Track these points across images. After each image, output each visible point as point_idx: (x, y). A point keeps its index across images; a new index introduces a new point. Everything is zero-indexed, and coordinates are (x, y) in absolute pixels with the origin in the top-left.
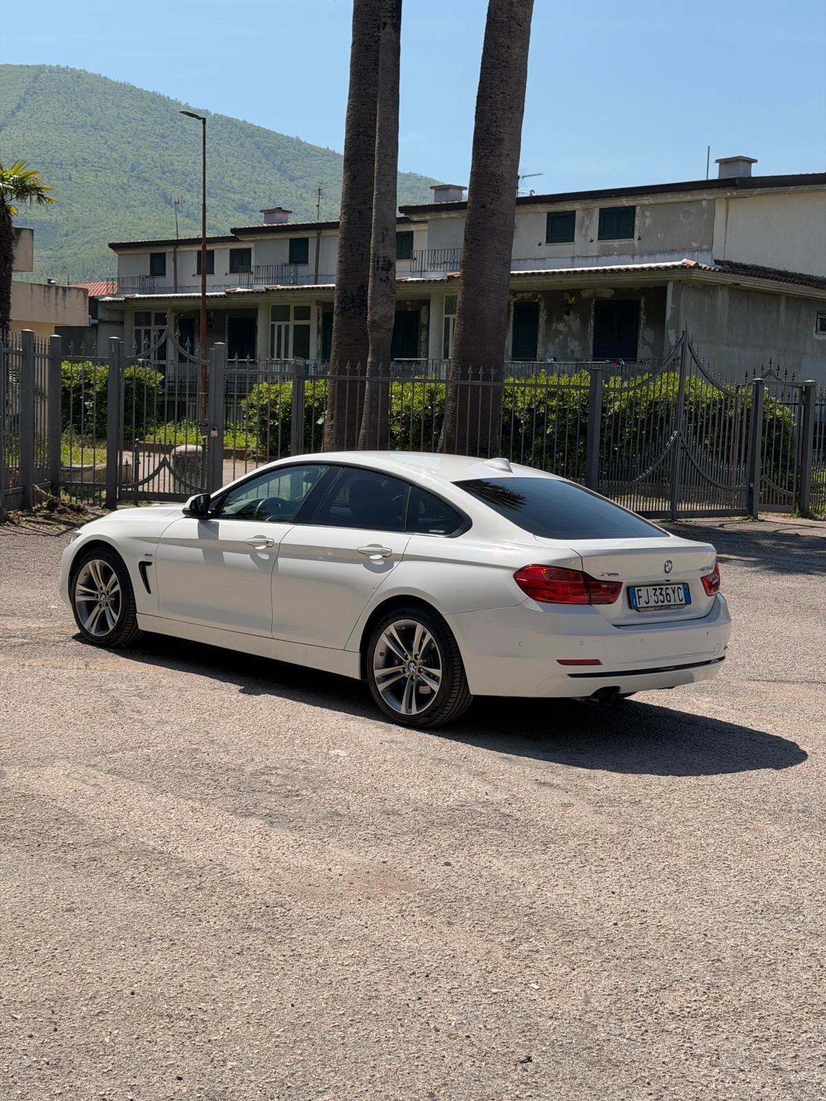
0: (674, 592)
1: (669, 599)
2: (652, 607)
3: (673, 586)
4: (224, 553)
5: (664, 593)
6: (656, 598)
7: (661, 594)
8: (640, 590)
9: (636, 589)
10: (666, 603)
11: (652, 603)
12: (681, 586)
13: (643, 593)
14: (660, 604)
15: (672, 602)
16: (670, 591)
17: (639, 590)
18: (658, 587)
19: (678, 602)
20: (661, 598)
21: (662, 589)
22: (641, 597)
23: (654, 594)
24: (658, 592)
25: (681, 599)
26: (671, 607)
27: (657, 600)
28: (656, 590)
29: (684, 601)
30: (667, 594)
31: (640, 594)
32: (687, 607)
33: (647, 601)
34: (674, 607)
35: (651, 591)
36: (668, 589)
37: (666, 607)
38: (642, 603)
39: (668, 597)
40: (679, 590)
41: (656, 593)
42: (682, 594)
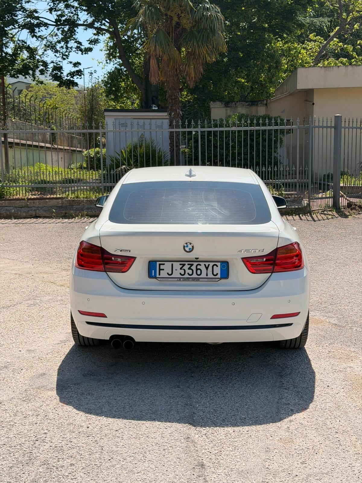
0: (207, 268)
2: (175, 278)
3: (207, 264)
5: (194, 268)
7: (189, 268)
8: (164, 264)
9: (158, 263)
10: (195, 276)
11: (176, 275)
12: (219, 264)
13: (167, 267)
14: (186, 276)
16: (203, 267)
17: (161, 264)
18: (187, 263)
19: (210, 276)
20: (190, 272)
21: (192, 265)
22: (163, 270)
23: (181, 269)
24: (186, 267)
25: (215, 273)
26: (201, 280)
27: (183, 273)
28: (184, 265)
29: (219, 276)
30: (197, 269)
31: (162, 267)
32: (223, 281)
33: (170, 273)
34: (206, 280)
35: (177, 266)
36: (200, 265)
37: (194, 279)
38: (164, 274)
39: (199, 272)
40: (215, 267)
41: (184, 268)
42: (217, 270)
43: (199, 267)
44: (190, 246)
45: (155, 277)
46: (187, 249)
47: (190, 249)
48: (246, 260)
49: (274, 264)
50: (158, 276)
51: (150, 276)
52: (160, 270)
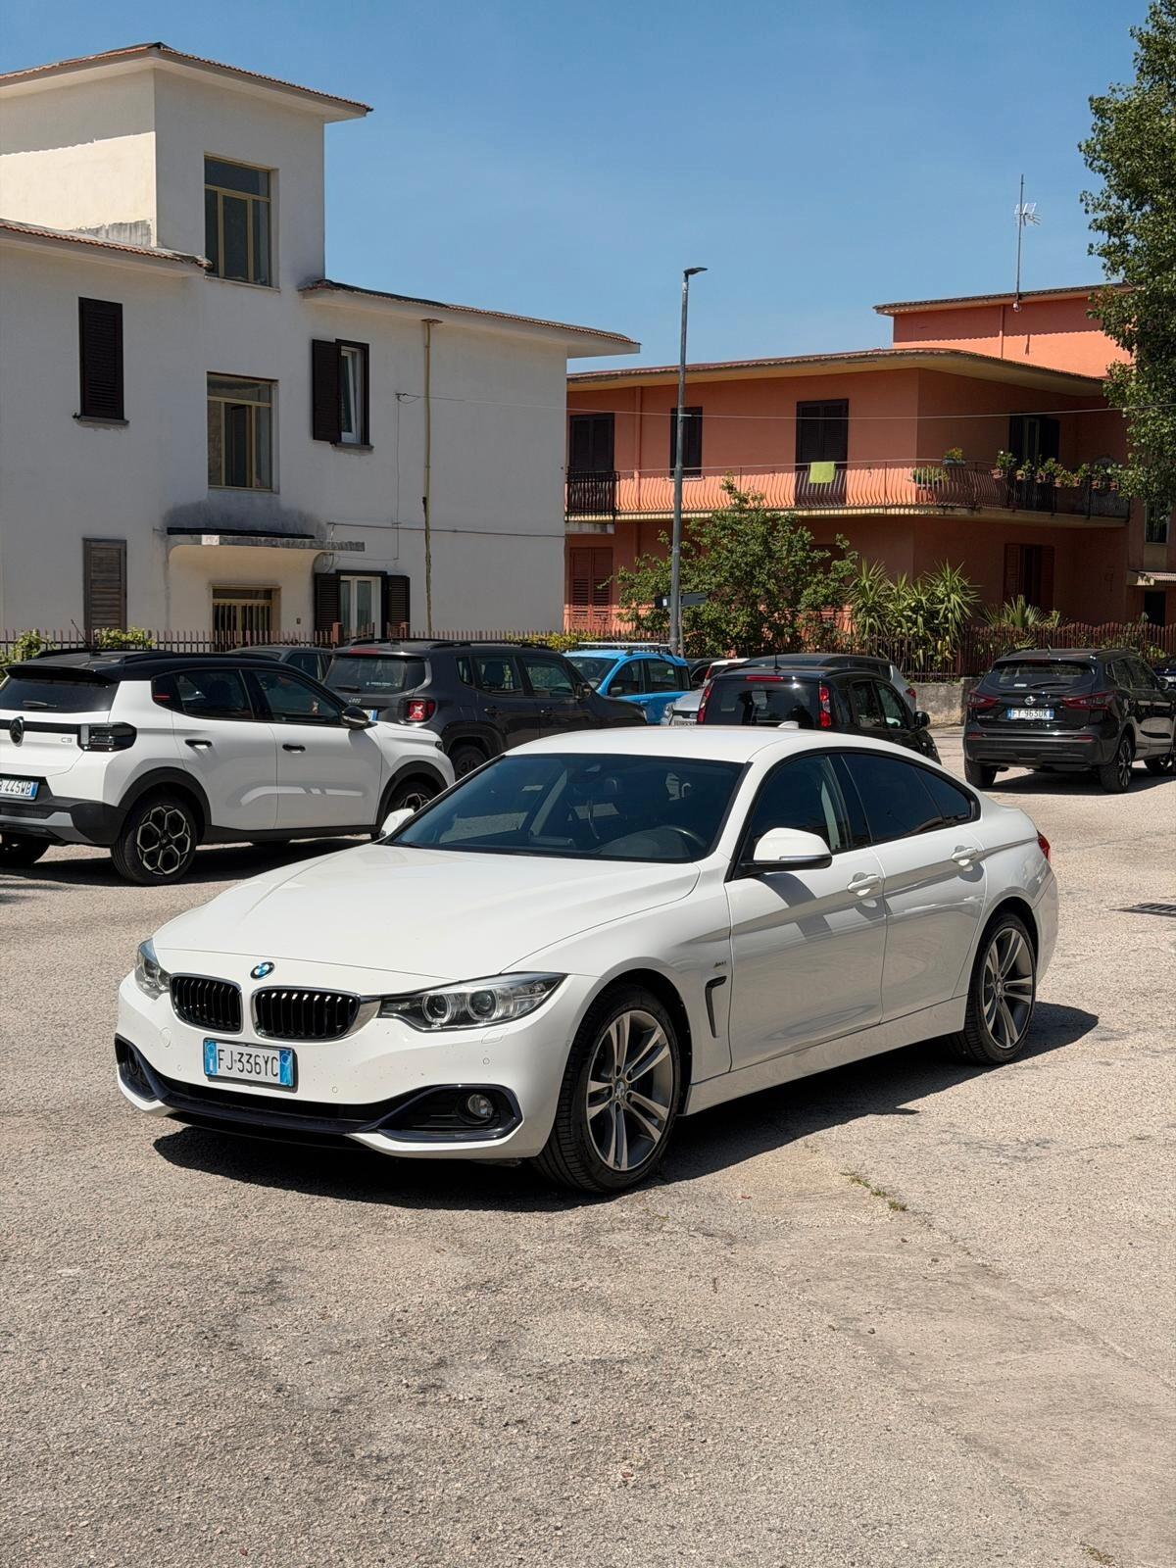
4: (825, 916)
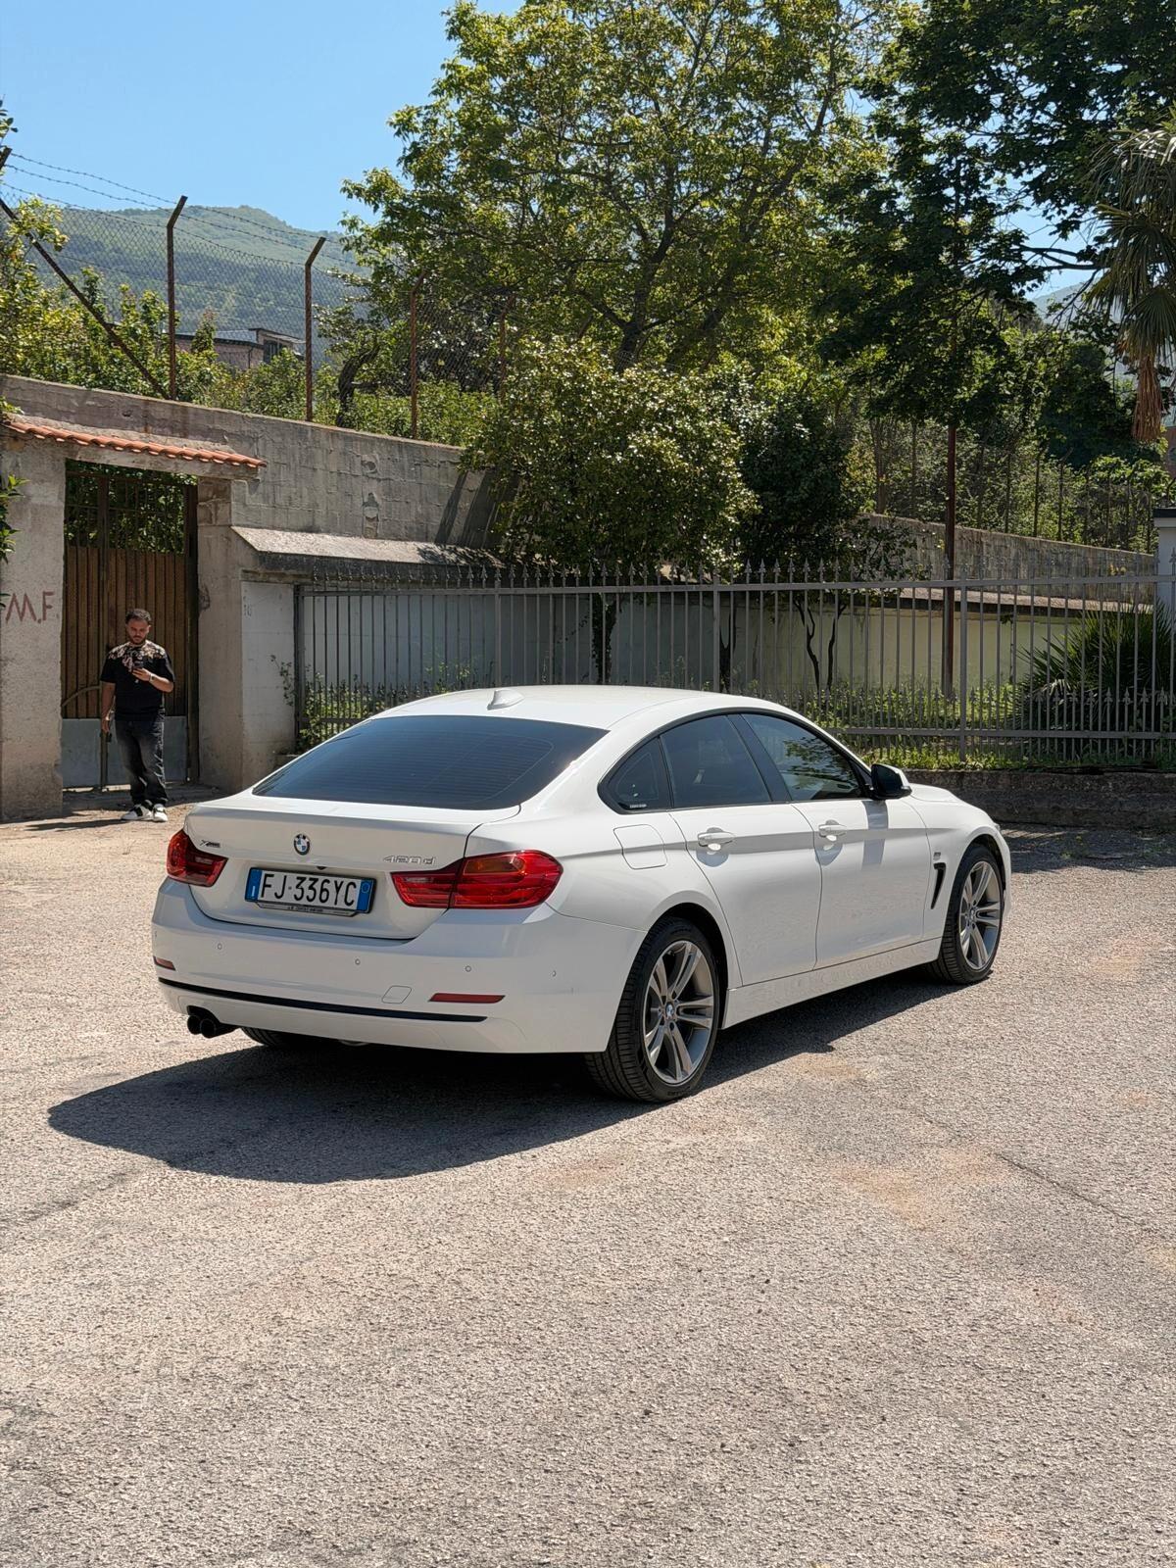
0: (338, 889)
1: (324, 898)
2: (286, 904)
3: (339, 880)
5: (318, 886)
6: (298, 893)
7: (311, 888)
8: (272, 876)
9: (264, 873)
10: (317, 902)
11: (288, 898)
12: (358, 882)
13: (276, 882)
14: (304, 901)
15: (330, 903)
16: (331, 887)
17: (266, 876)
18: (308, 876)
19: (341, 905)
20: (310, 893)
21: (316, 880)
22: (269, 886)
23: (297, 887)
24: (306, 884)
25: (349, 901)
26: (325, 911)
27: (299, 896)
28: (303, 879)
29: (354, 907)
30: (322, 890)
31: (269, 881)
32: (361, 917)
33: (279, 894)
34: (332, 911)
35: (292, 880)
36: (328, 881)
37: (314, 909)
38: (269, 895)
39: (324, 894)
40: (351, 887)
41: (303, 885)
42: (354, 894)
43: (326, 886)
44: (304, 843)
45: (255, 900)
46: (299, 847)
47: (303, 847)
48: (397, 877)
49: (452, 890)
50: (259, 898)
51: (248, 898)
52: (265, 886)
